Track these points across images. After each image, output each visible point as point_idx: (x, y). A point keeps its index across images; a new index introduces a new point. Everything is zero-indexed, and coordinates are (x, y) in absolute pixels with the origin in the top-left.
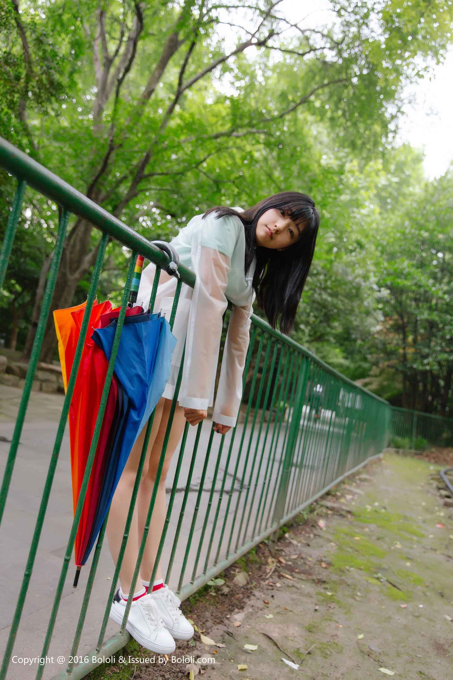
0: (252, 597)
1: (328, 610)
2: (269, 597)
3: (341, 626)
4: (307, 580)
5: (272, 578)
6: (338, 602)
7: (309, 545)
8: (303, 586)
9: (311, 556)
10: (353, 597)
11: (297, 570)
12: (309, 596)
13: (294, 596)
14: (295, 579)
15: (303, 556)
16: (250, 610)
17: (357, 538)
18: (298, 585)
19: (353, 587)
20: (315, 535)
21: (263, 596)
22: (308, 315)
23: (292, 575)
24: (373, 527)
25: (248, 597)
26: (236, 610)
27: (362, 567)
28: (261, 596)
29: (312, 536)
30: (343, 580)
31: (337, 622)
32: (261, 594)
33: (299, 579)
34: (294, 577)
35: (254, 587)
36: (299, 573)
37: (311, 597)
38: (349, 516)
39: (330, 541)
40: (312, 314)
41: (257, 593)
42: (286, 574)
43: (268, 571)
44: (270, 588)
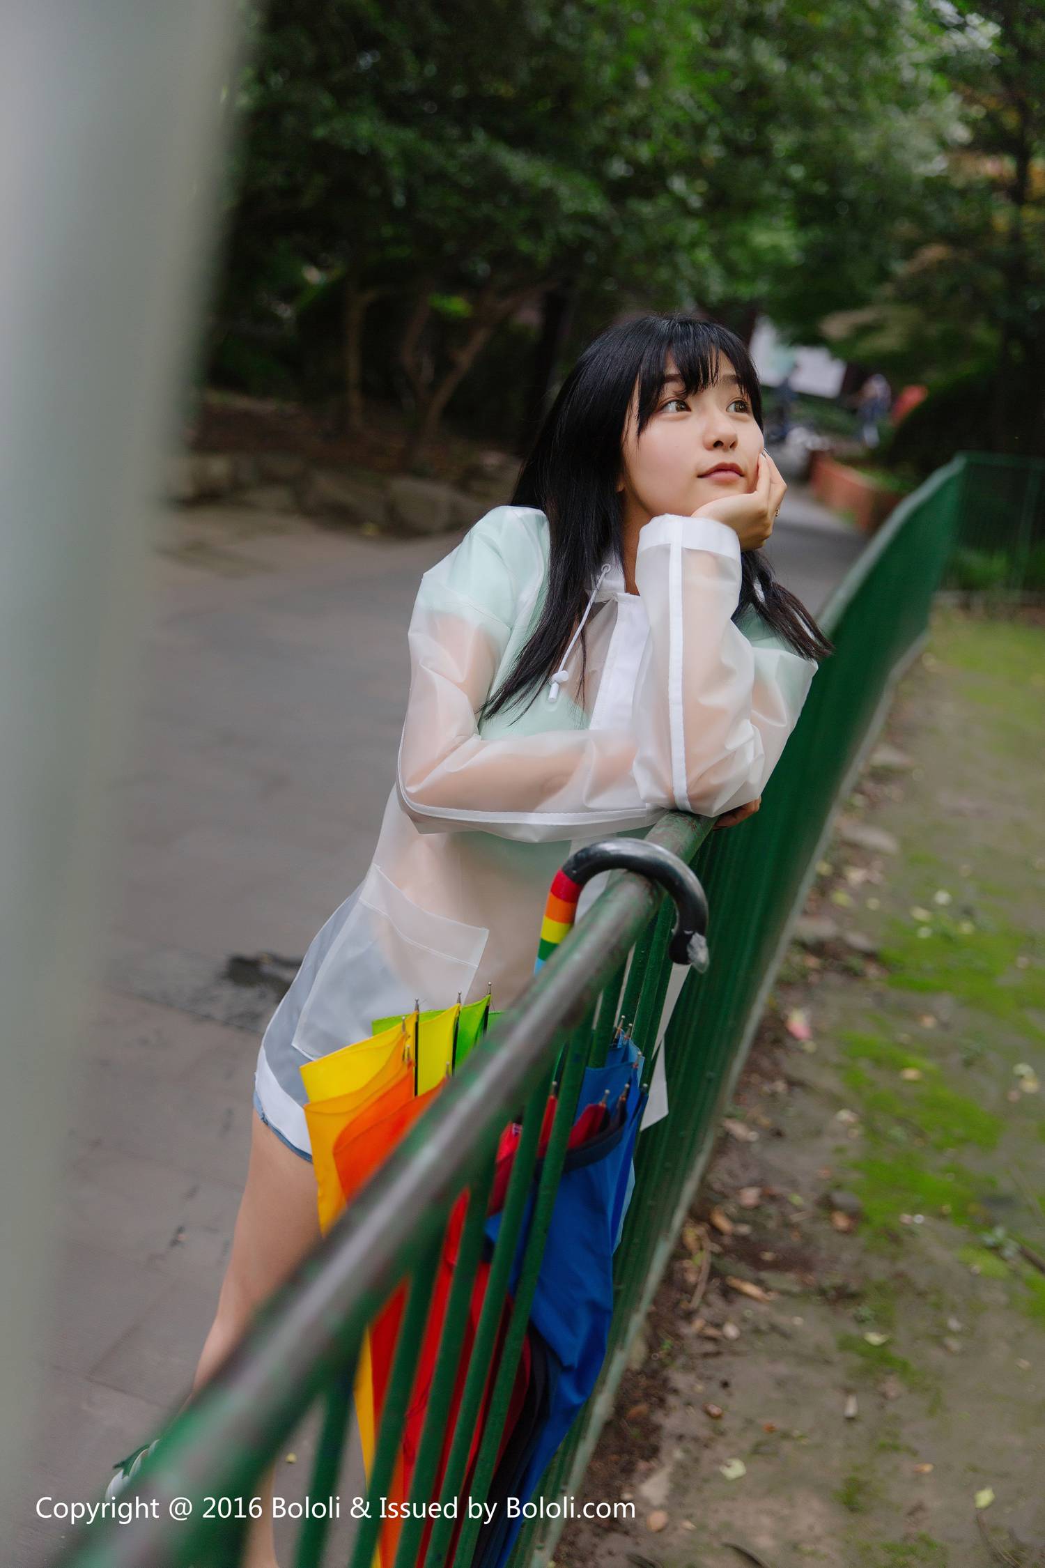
0: (672, 1400)
1: (881, 1407)
2: (715, 1386)
3: (927, 1468)
4: (804, 1296)
5: (709, 1305)
6: (903, 1369)
7: (778, 1134)
8: (798, 1321)
9: (793, 1184)
10: (938, 1337)
11: (768, 1256)
12: (820, 1359)
13: (782, 1369)
14: (772, 1296)
15: (777, 1189)
16: (678, 1454)
17: (911, 1074)
18: (781, 1320)
19: (933, 1298)
20: (792, 1083)
21: (700, 1387)
22: (699, 133)
23: (759, 1283)
24: (945, 1004)
25: (662, 1402)
26: (642, 1465)
27: (947, 1208)
28: (692, 1387)
29: (780, 1086)
30: (899, 1275)
31: (914, 1453)
32: (691, 1378)
33: (784, 1293)
34: (767, 1290)
35: (669, 1354)
36: (776, 1266)
37: (828, 1362)
38: (872, 971)
39: (837, 1103)
40: (713, 132)
41: (680, 1379)
42: (744, 1279)
43: (691, 1278)
44: (710, 1347)
